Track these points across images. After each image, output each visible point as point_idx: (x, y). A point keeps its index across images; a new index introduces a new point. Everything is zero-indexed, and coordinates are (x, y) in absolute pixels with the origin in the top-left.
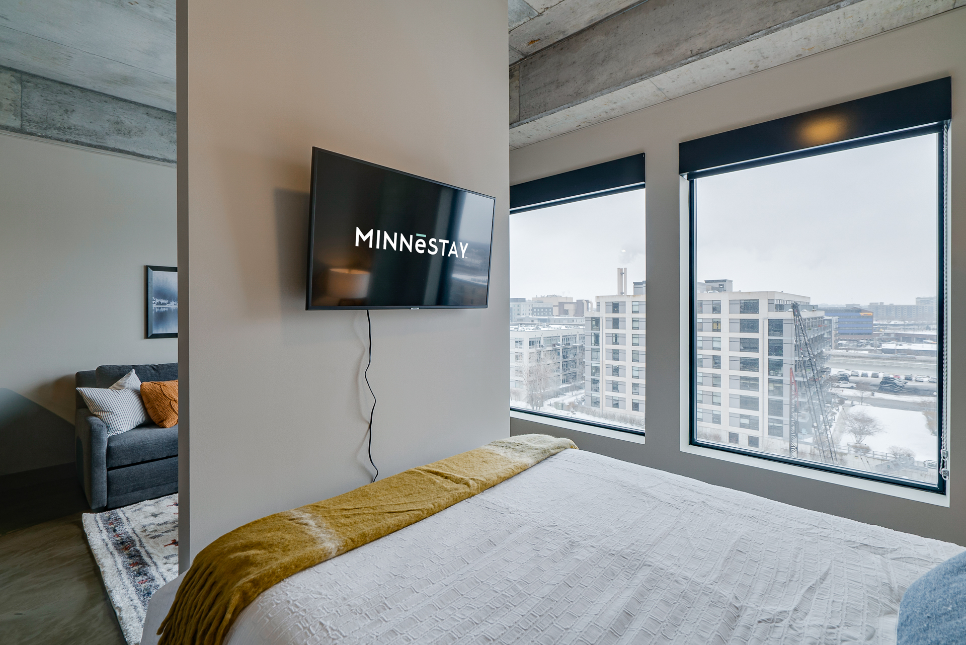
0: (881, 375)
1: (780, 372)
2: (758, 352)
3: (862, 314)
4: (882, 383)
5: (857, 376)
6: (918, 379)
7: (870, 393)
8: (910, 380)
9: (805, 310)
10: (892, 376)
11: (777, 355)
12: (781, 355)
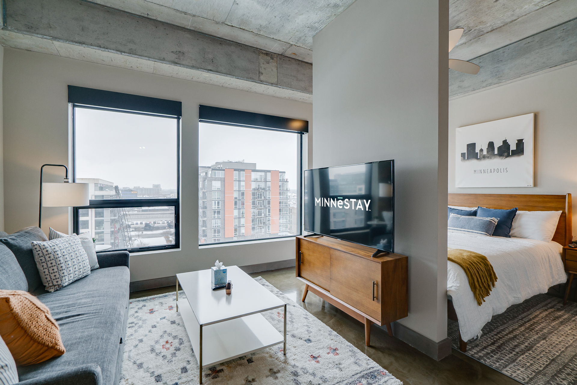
0: (144, 223)
1: (102, 227)
2: (88, 216)
3: (132, 192)
4: (145, 226)
5: (134, 224)
6: (158, 222)
7: (141, 232)
8: (155, 223)
9: (108, 190)
10: (148, 223)
11: (100, 217)
12: (103, 217)
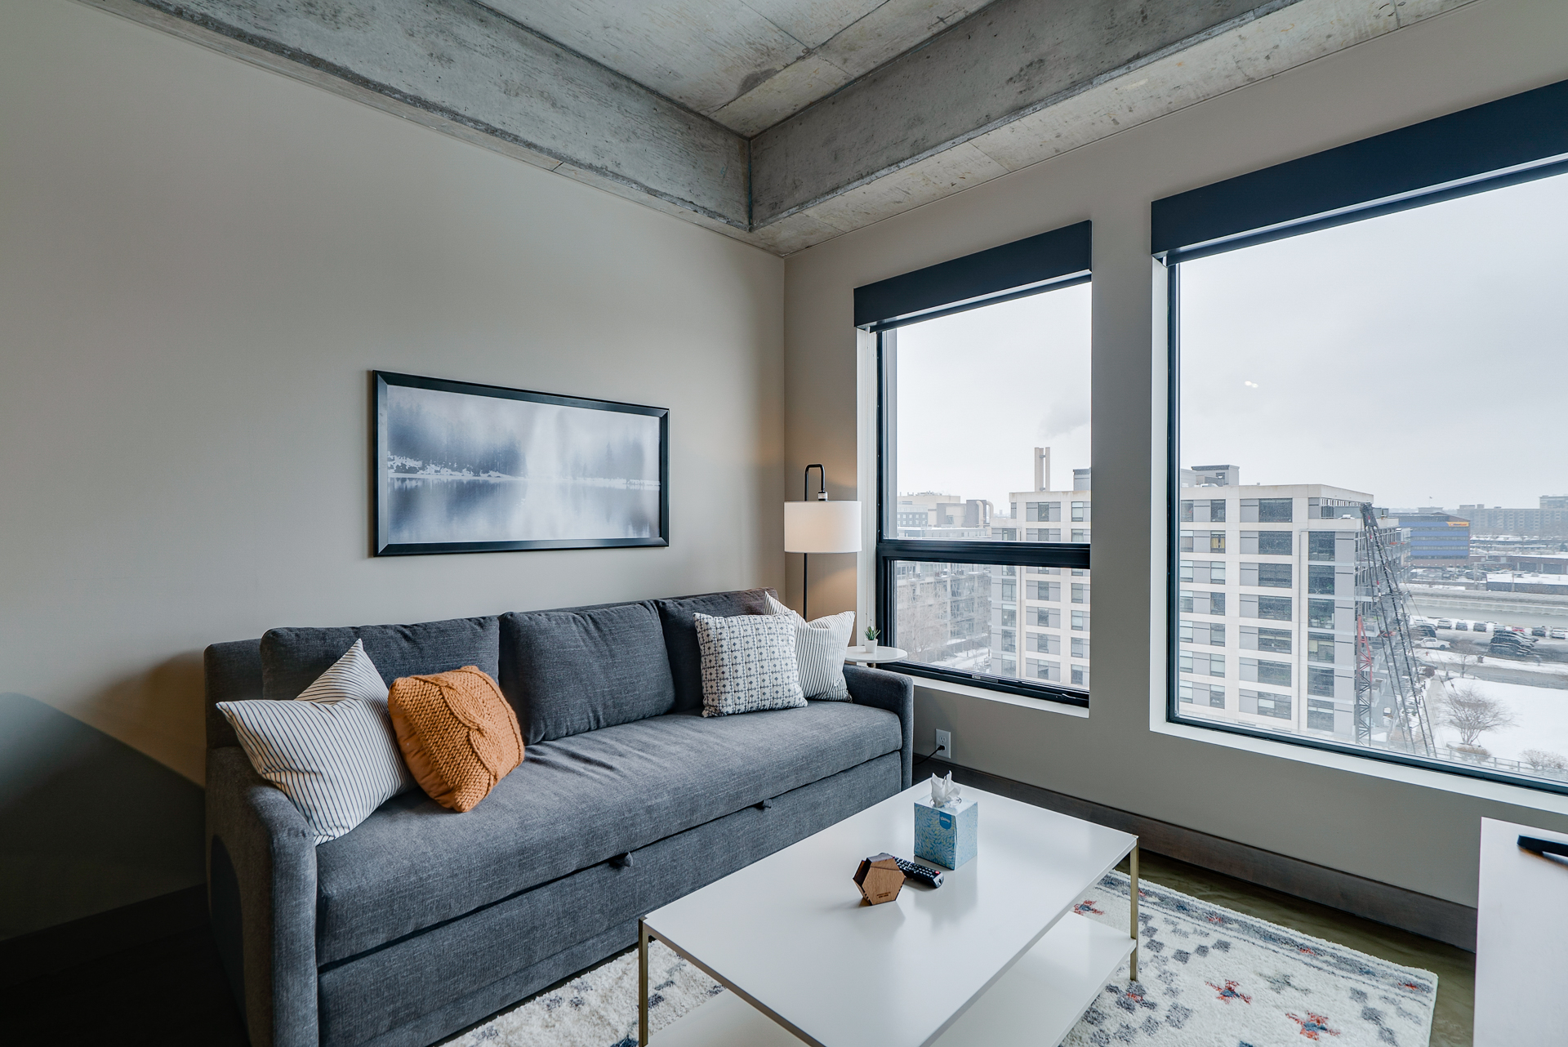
0: (1490, 627)
1: (1329, 622)
2: (1290, 586)
3: (1450, 524)
4: (1493, 640)
5: (1449, 628)
6: (1556, 634)
7: (1475, 658)
8: (1543, 635)
10: (1509, 629)
11: (1322, 593)
12: (1332, 592)
